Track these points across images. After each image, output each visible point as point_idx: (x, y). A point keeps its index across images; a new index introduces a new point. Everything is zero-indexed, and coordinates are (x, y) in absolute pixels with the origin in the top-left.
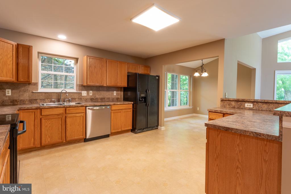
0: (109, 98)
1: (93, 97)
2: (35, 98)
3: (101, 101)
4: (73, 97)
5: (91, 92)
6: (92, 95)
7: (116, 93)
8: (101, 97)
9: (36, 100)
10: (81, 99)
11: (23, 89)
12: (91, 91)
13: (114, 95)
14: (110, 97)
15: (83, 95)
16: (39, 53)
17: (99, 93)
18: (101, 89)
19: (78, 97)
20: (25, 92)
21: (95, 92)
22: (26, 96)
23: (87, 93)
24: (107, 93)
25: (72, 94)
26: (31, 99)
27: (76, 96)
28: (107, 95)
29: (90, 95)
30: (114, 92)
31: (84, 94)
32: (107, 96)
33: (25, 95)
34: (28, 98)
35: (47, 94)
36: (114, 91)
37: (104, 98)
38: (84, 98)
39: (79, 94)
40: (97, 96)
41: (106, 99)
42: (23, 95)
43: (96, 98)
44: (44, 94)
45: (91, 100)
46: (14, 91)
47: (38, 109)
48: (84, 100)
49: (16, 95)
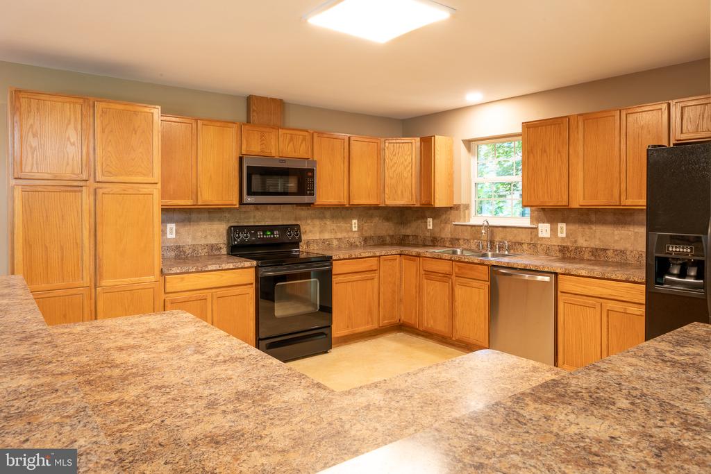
0: (623, 252)
1: (569, 244)
2: (457, 237)
3: (593, 258)
4: (518, 239)
5: (562, 228)
6: (564, 235)
8: (593, 245)
9: (458, 240)
10: (535, 245)
11: (444, 217)
12: (564, 225)
14: (631, 249)
15: (540, 235)
16: (468, 143)
17: (587, 229)
18: (593, 218)
19: (529, 238)
20: (446, 223)
21: (573, 227)
22: (447, 233)
23: (551, 230)
24: (616, 232)
25: (515, 231)
26: (453, 237)
27: (524, 237)
28: (616, 238)
29: (560, 235)
31: (544, 231)
32: (616, 241)
33: (446, 229)
34: (450, 236)
35: (473, 228)
37: (602, 250)
38: (541, 245)
39: (531, 233)
40: (582, 242)
41: (610, 253)
42: (444, 229)
43: (577, 248)
44: (469, 228)
45: (560, 251)
46: (435, 221)
47: (419, 257)
48: (543, 250)
49: (437, 229)
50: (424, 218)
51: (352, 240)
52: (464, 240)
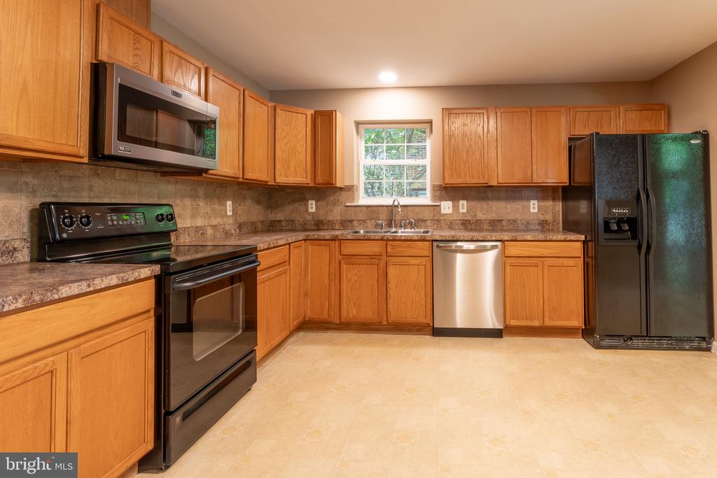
0: (515, 221)
1: (469, 218)
2: (350, 219)
3: (491, 228)
4: (421, 216)
5: (463, 205)
6: (465, 211)
7: (536, 206)
8: (489, 218)
9: (351, 221)
10: (438, 221)
11: (332, 198)
12: (465, 202)
13: (532, 211)
14: (520, 218)
15: (443, 212)
16: (358, 124)
17: (484, 204)
18: (490, 195)
19: (432, 215)
20: (334, 205)
21: (473, 203)
22: (336, 214)
23: (453, 207)
24: (508, 206)
25: (417, 209)
26: (343, 219)
27: (427, 215)
28: (509, 210)
29: (461, 211)
30: (532, 202)
31: (447, 208)
32: (508, 213)
33: (335, 211)
34: (339, 218)
35: (370, 209)
36: (529, 199)
37: (498, 221)
38: (445, 220)
39: (434, 210)
40: (480, 216)
41: (504, 223)
42: (331, 211)
43: (477, 221)
44: (365, 209)
45: (463, 224)
46: (319, 203)
47: (335, 240)
48: (446, 224)
49: (322, 212)
50: (304, 200)
51: (228, 228)
52: (359, 221)
